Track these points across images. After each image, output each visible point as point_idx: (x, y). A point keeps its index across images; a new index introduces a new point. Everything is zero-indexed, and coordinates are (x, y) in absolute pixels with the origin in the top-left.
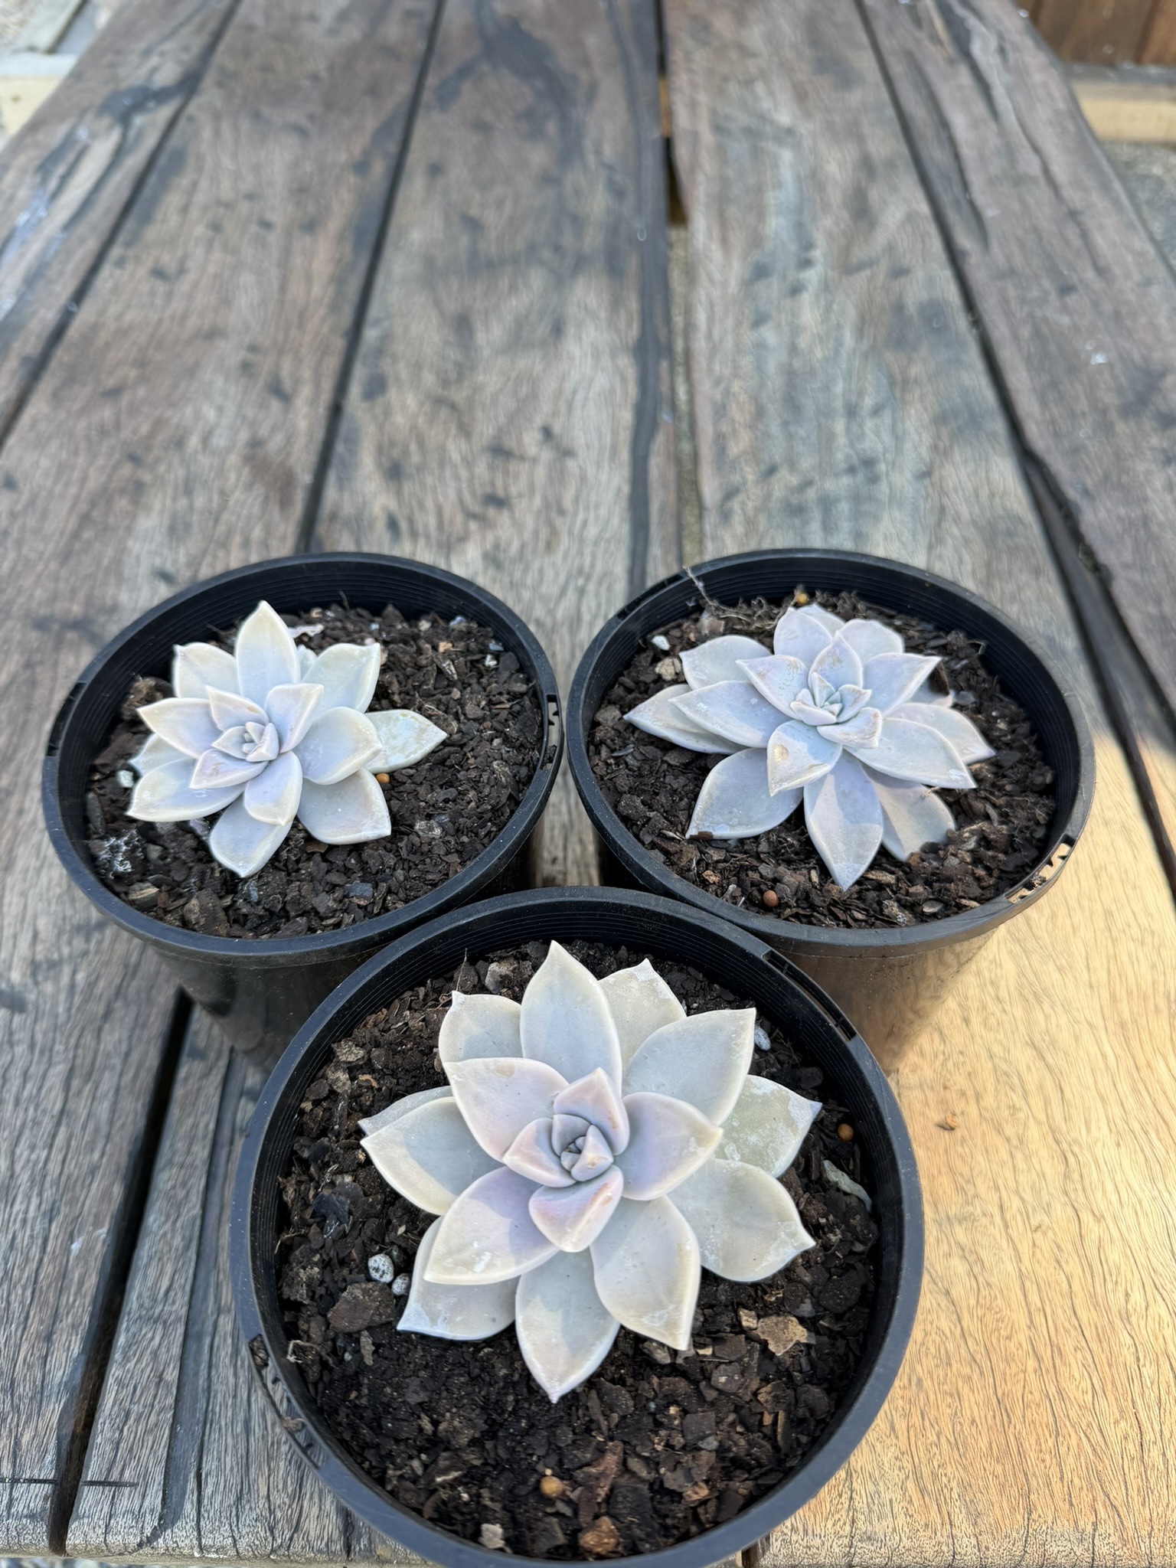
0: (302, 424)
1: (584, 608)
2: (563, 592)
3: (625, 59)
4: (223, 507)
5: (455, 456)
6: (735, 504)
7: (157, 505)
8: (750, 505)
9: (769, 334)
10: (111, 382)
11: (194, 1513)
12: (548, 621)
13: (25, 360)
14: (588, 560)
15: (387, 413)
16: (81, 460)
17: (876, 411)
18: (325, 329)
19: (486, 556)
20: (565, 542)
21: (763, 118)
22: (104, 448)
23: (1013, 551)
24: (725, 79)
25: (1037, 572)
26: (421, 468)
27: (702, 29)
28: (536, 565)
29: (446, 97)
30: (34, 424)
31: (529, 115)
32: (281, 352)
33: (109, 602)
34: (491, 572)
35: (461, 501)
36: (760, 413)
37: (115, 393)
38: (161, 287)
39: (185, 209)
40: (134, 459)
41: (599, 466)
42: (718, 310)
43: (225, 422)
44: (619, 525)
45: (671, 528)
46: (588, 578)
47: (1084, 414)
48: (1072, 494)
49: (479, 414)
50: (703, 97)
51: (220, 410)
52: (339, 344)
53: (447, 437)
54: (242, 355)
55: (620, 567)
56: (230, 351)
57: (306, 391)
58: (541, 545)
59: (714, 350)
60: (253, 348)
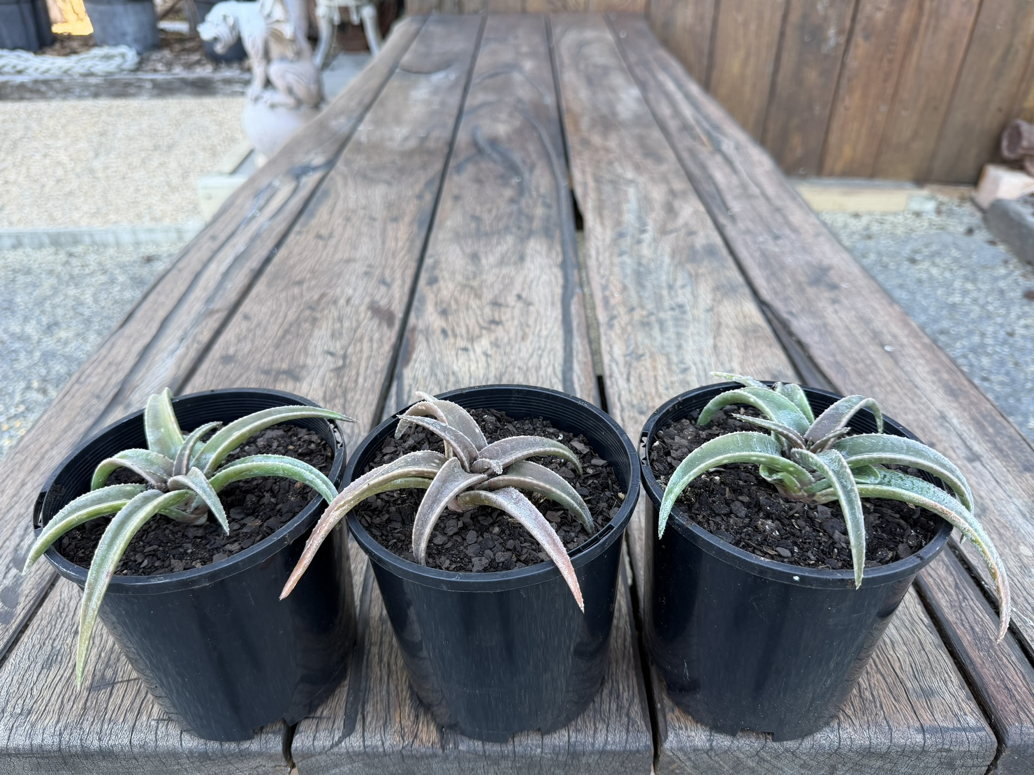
0: (397, 295)
1: (542, 361)
2: (531, 356)
3: (547, 156)
4: (358, 327)
5: (474, 306)
6: (616, 322)
7: (324, 326)
8: (623, 323)
9: (626, 259)
10: (297, 279)
11: (360, 730)
12: (525, 368)
13: (252, 270)
14: (543, 344)
15: (439, 290)
16: (284, 308)
17: (683, 287)
18: (406, 258)
19: (491, 343)
20: (531, 337)
21: (619, 176)
22: (295, 303)
23: (757, 338)
24: (599, 162)
25: (770, 346)
26: (457, 311)
27: (586, 142)
28: (517, 346)
29: (459, 169)
30: (257, 295)
31: (502, 177)
32: (384, 268)
33: (301, 363)
34: (495, 349)
35: (478, 322)
36: (625, 288)
37: (300, 283)
38: (321, 243)
39: (331, 212)
40: (312, 308)
41: (546, 309)
42: (601, 250)
43: (357, 294)
44: (557, 330)
45: (584, 331)
46: (543, 351)
47: (789, 285)
48: (785, 316)
49: (485, 290)
50: (589, 170)
51: (355, 290)
52: (413, 265)
53: (469, 298)
54: (364, 269)
55: (559, 346)
56: (359, 268)
57: (398, 283)
58: (519, 339)
59: (600, 266)
60: (370, 266)
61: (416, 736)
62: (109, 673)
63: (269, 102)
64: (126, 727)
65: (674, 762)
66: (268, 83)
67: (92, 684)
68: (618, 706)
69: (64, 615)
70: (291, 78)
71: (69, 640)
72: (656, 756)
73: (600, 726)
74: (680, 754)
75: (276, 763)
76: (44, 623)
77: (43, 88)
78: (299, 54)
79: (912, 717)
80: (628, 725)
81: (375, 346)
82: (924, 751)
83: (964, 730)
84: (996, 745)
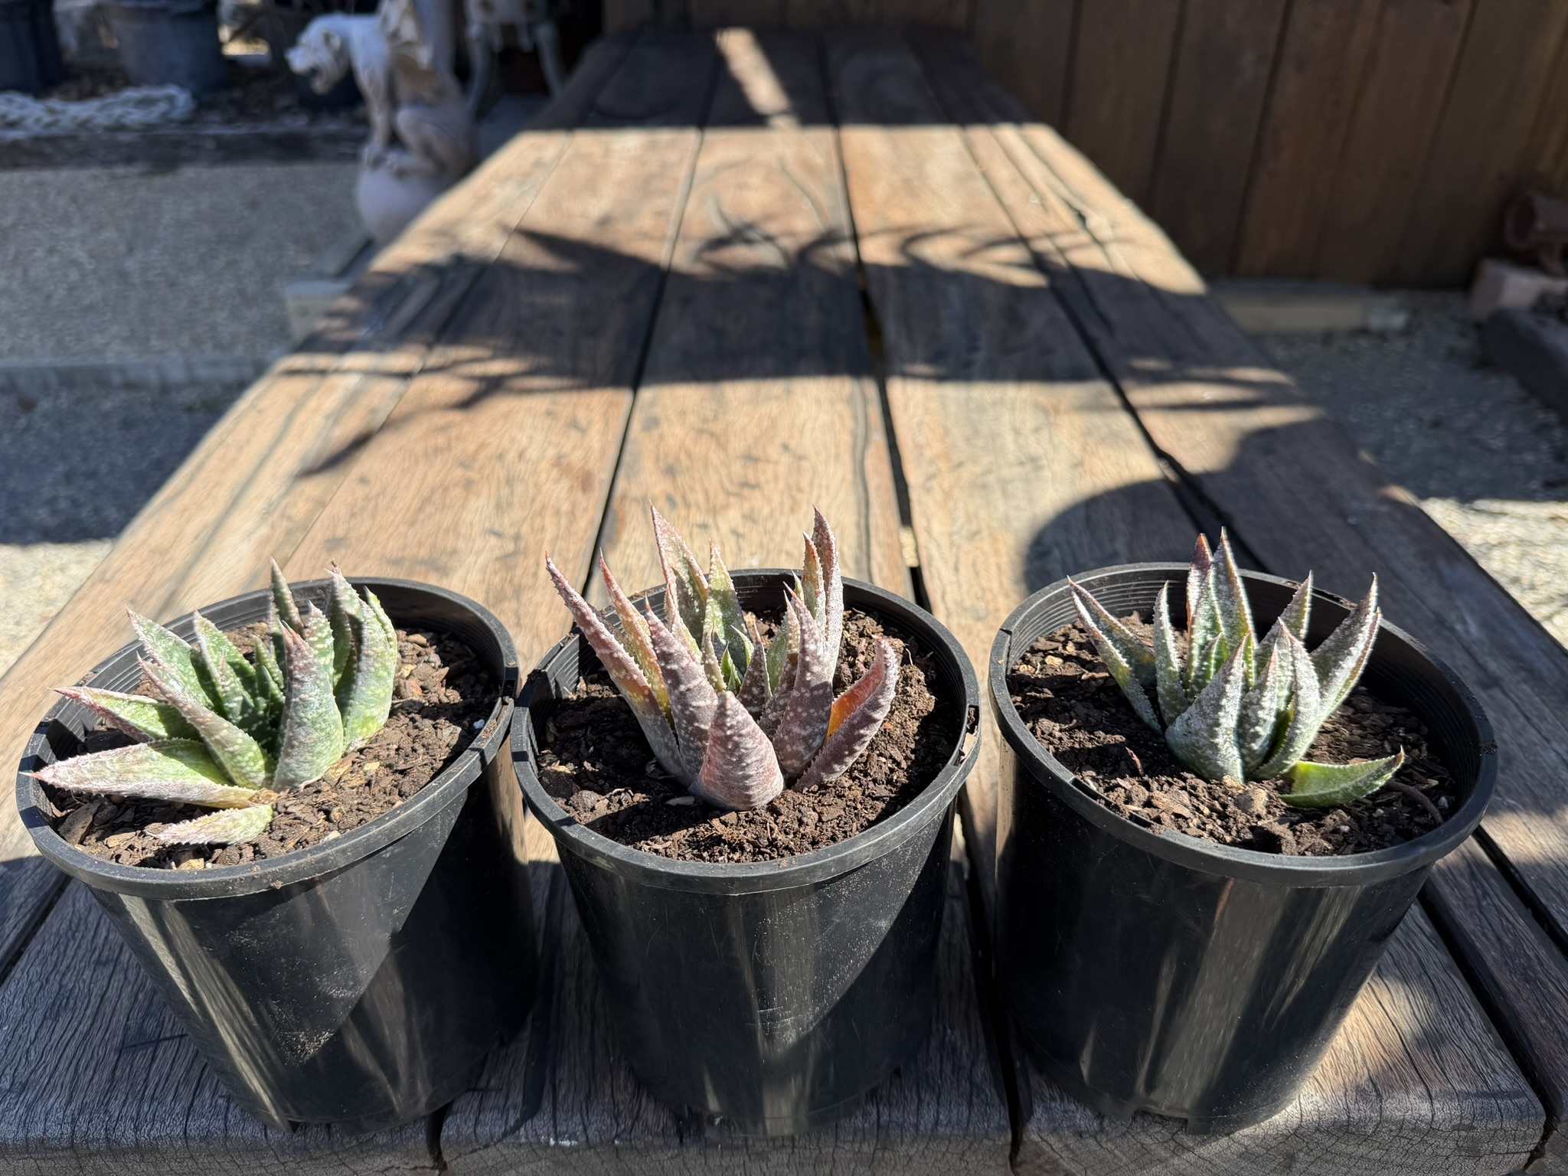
0: (596, 445)
4: (537, 493)
5: (716, 461)
6: (934, 484)
7: (485, 493)
8: (946, 485)
9: (948, 390)
10: (442, 422)
11: (549, 1108)
15: (662, 437)
16: (421, 467)
17: (1037, 430)
19: (743, 516)
20: (804, 508)
22: (440, 460)
26: (690, 469)
28: (783, 520)
32: (576, 405)
33: (449, 549)
35: (722, 485)
36: (947, 434)
37: (446, 429)
40: (465, 464)
41: (826, 464)
43: (535, 444)
44: (845, 497)
49: (732, 438)
53: (708, 449)
54: (545, 407)
55: (848, 520)
56: (537, 405)
57: (599, 427)
58: (786, 509)
60: (553, 402)
61: (637, 1118)
62: (151, 1025)
63: (395, 167)
64: (178, 1109)
65: (1044, 1153)
66: (394, 140)
67: (123, 1042)
68: (954, 1065)
69: (78, 935)
70: (428, 130)
71: (87, 974)
72: (1016, 1143)
73: (926, 1097)
74: (1052, 1140)
75: (417, 1163)
76: (48, 948)
77: (48, 149)
78: (440, 93)
79: (1412, 1079)
80: (971, 1094)
81: (564, 522)
82: (1432, 1129)
83: (1494, 1095)
84: (1544, 1118)
